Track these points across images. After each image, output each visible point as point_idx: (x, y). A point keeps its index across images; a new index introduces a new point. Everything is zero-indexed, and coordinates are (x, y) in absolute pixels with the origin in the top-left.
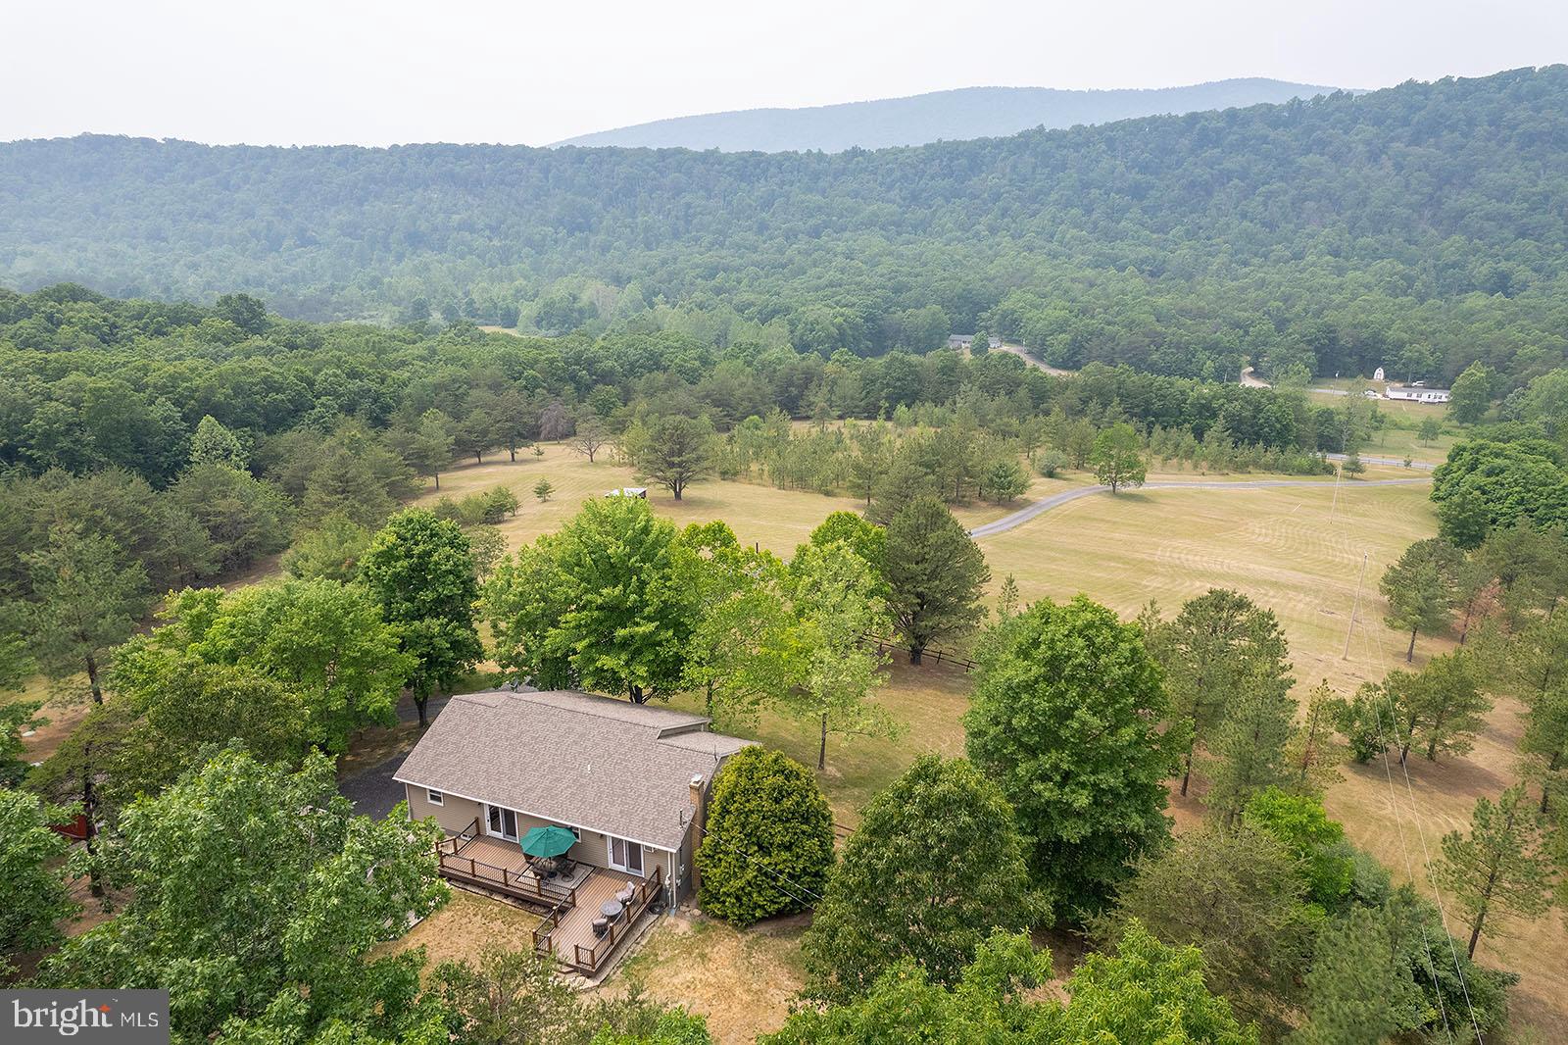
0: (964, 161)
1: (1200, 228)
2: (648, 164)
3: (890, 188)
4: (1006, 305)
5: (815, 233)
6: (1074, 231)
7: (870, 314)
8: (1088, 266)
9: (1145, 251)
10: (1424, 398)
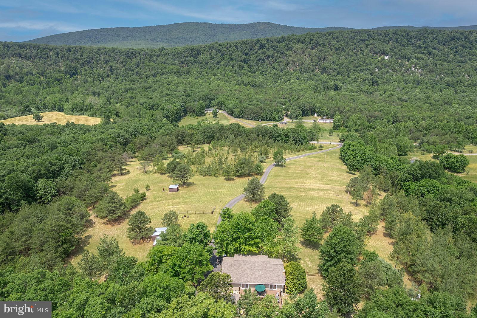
0: (196, 52)
1: (263, 72)
2: (95, 52)
3: (175, 60)
4: (219, 99)
5: (155, 76)
6: (230, 73)
7: (182, 105)
8: (236, 84)
9: (250, 79)
10: (328, 121)
